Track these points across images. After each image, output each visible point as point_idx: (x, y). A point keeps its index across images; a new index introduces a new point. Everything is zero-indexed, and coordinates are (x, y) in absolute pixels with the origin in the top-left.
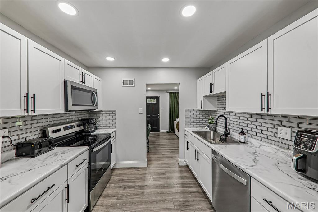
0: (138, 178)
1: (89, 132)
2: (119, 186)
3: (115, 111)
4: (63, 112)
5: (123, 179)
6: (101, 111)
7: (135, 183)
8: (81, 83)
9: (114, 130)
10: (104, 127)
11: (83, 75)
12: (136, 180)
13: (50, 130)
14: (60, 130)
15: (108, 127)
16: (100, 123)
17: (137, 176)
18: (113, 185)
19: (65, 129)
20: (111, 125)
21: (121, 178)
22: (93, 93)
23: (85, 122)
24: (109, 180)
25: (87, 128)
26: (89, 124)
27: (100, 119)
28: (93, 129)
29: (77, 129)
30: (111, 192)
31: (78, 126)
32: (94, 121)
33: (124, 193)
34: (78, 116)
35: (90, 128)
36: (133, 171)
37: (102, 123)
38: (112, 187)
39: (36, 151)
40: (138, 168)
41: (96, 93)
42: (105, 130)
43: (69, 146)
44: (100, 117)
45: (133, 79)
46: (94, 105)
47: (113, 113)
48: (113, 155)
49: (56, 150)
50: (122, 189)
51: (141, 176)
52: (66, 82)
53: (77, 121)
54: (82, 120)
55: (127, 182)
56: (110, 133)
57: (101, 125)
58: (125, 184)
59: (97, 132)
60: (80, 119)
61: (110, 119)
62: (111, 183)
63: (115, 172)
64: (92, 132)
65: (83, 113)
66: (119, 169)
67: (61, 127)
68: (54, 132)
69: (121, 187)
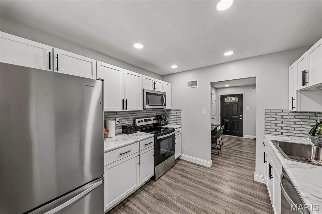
0: (197, 174)
1: (161, 125)
2: (179, 173)
3: (181, 110)
4: (142, 110)
5: (184, 170)
6: (170, 110)
7: (193, 177)
8: (154, 90)
9: (180, 126)
10: (173, 123)
11: (155, 83)
12: (194, 175)
13: (137, 120)
14: (142, 121)
15: (176, 123)
16: (170, 119)
17: (197, 172)
18: (175, 171)
19: (146, 121)
20: (178, 122)
21: (183, 168)
22: (162, 96)
23: (159, 117)
24: (173, 166)
25: (161, 122)
26: (161, 119)
27: (170, 116)
28: (164, 124)
29: (152, 122)
30: (172, 175)
31: (154, 120)
32: (164, 117)
33: (181, 179)
34: (155, 113)
35: (162, 122)
36: (195, 166)
37: (171, 120)
38: (174, 172)
39: (129, 131)
40: (200, 166)
41: (165, 96)
42: (173, 125)
43: (148, 132)
44: (170, 115)
45: (197, 80)
46: (163, 105)
47: (180, 111)
48: (177, 147)
49: (139, 133)
50: (180, 176)
51: (201, 173)
52: (143, 90)
53: (154, 116)
54: (157, 116)
55: (186, 173)
56: (175, 128)
57: (171, 121)
58: (184, 174)
59: (166, 126)
60: (156, 115)
61: (177, 116)
62: (175, 169)
63: (180, 162)
64: (162, 126)
65: (158, 111)
66: (183, 160)
67: (143, 119)
68: (139, 122)
69: (180, 175)
